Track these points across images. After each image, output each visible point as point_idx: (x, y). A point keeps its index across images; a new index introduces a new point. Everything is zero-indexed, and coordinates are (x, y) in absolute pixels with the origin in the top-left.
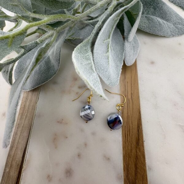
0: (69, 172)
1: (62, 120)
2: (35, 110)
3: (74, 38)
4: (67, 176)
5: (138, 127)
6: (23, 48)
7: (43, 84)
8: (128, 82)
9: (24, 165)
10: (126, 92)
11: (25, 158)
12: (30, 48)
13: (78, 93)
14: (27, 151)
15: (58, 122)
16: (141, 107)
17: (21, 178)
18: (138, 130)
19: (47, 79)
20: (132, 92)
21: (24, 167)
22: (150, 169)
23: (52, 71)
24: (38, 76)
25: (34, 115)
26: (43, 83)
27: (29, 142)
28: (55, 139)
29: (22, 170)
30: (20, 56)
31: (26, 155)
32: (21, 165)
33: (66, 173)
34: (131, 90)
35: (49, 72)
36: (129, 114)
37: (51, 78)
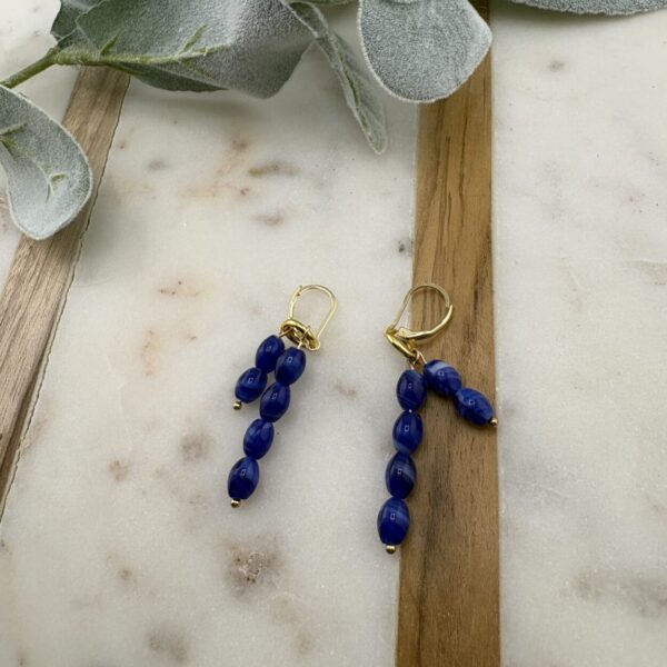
0: (195, 448)
1: (180, 283)
4: (187, 459)
5: (477, 282)
8: (448, 140)
9: (22, 438)
10: (441, 171)
11: (29, 415)
13: (247, 190)
14: (35, 393)
15: (162, 291)
16: (493, 219)
17: (10, 478)
18: (476, 293)
20: (466, 171)
21: (22, 444)
22: (511, 411)
27: (44, 362)
28: (147, 347)
29: (17, 452)
31: (32, 404)
32: (11, 439)
33: (185, 447)
34: (462, 164)
36: (445, 243)
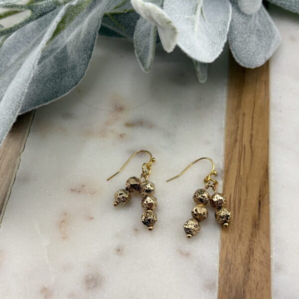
0: (93, 282)
1: (83, 186)
2: (14, 167)
3: (126, 10)
4: (88, 288)
5: (260, 196)
6: (31, 9)
7: (47, 104)
8: (244, 114)
10: (239, 132)
12: (43, 10)
13: (124, 134)
15: (72, 190)
18: (260, 202)
19: (56, 94)
20: (254, 133)
23: (70, 79)
24: (37, 87)
25: (14, 177)
26: (47, 101)
28: (62, 222)
30: (23, 23)
33: (87, 281)
34: (252, 129)
35: (62, 80)
36: (241, 173)
37: (65, 92)
